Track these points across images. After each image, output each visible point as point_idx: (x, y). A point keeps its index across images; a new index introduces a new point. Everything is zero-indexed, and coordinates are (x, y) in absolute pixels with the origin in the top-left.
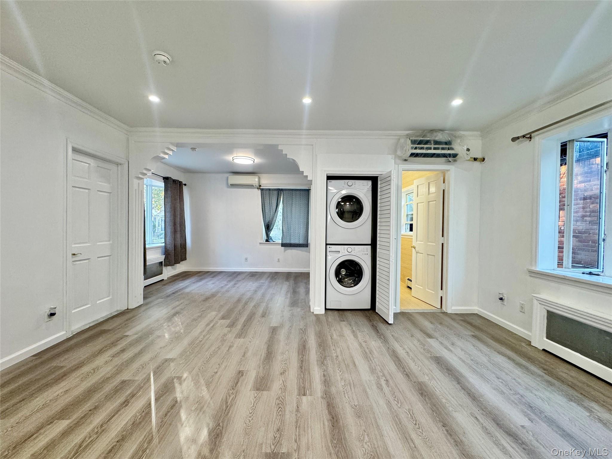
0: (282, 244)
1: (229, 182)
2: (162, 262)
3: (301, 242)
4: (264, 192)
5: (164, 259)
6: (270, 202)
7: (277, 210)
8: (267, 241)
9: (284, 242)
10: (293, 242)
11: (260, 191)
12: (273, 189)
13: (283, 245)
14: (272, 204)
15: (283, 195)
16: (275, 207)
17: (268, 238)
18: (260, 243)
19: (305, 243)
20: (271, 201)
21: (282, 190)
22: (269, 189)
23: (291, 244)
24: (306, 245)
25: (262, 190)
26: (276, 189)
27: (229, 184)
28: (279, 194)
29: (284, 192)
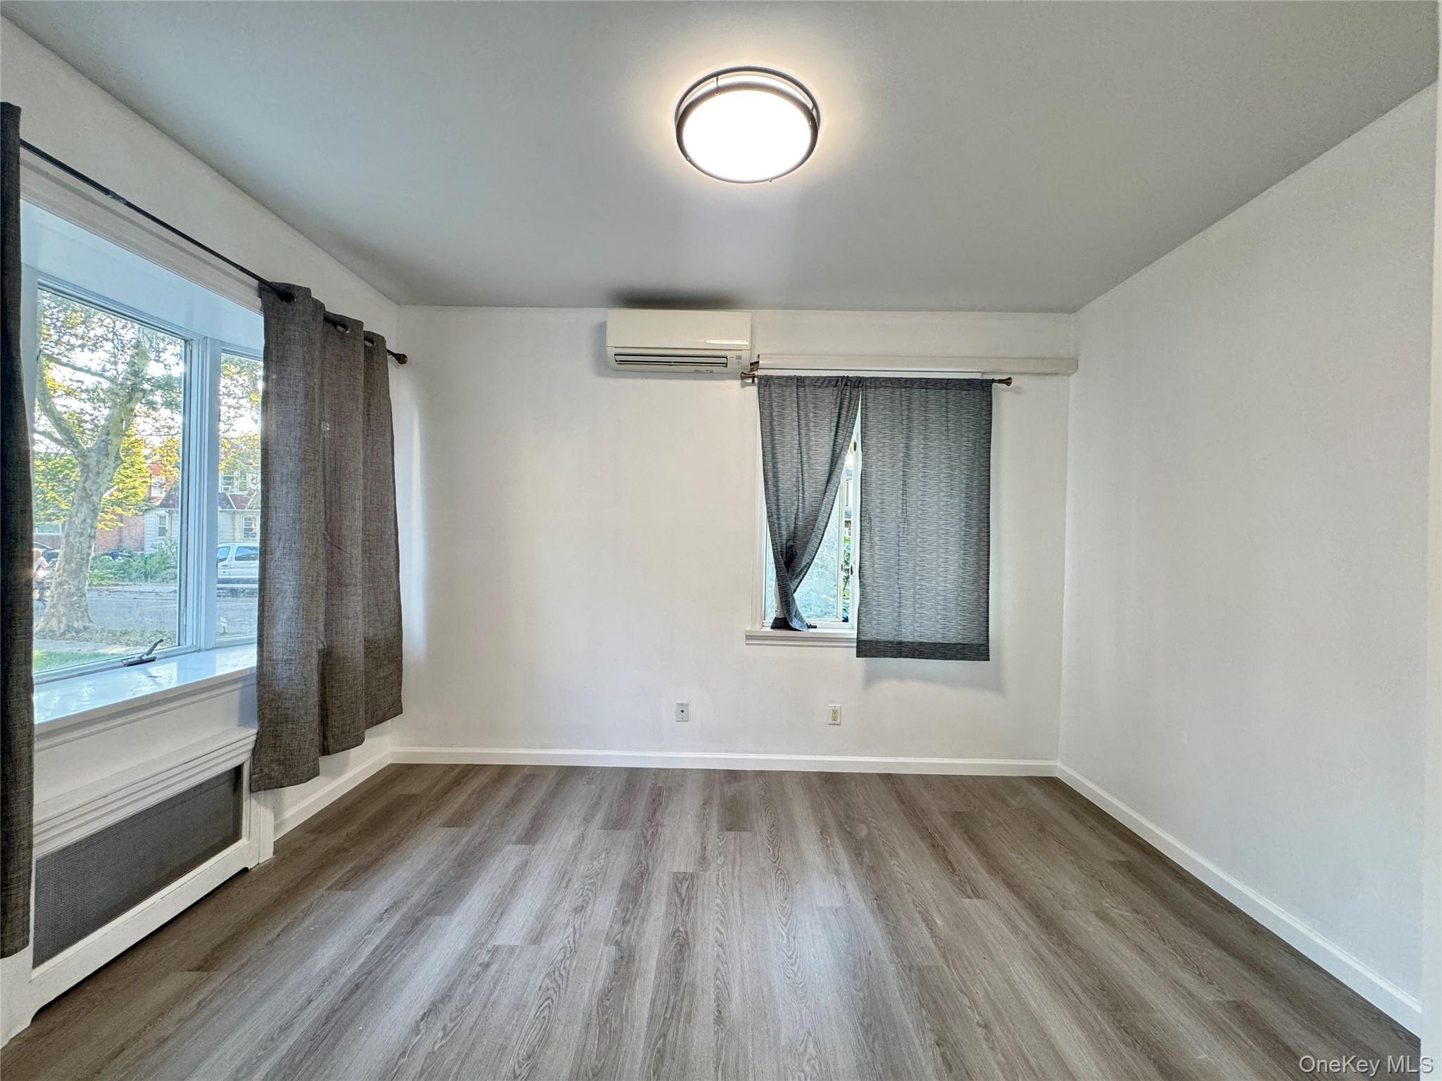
0: (860, 643)
1: (609, 343)
2: (238, 770)
3: (954, 635)
4: (776, 392)
5: (255, 751)
6: (803, 441)
7: (834, 479)
8: (782, 623)
9: (870, 635)
10: (910, 634)
11: (753, 391)
12: (818, 378)
13: (866, 648)
14: (809, 450)
15: (865, 408)
16: (827, 467)
17: (789, 612)
18: (749, 637)
19: (972, 638)
20: (807, 435)
21: (859, 383)
22: (800, 381)
23: (900, 643)
24: (976, 650)
25: (766, 383)
26: (830, 379)
27: (611, 351)
28: (846, 403)
29: (871, 394)
